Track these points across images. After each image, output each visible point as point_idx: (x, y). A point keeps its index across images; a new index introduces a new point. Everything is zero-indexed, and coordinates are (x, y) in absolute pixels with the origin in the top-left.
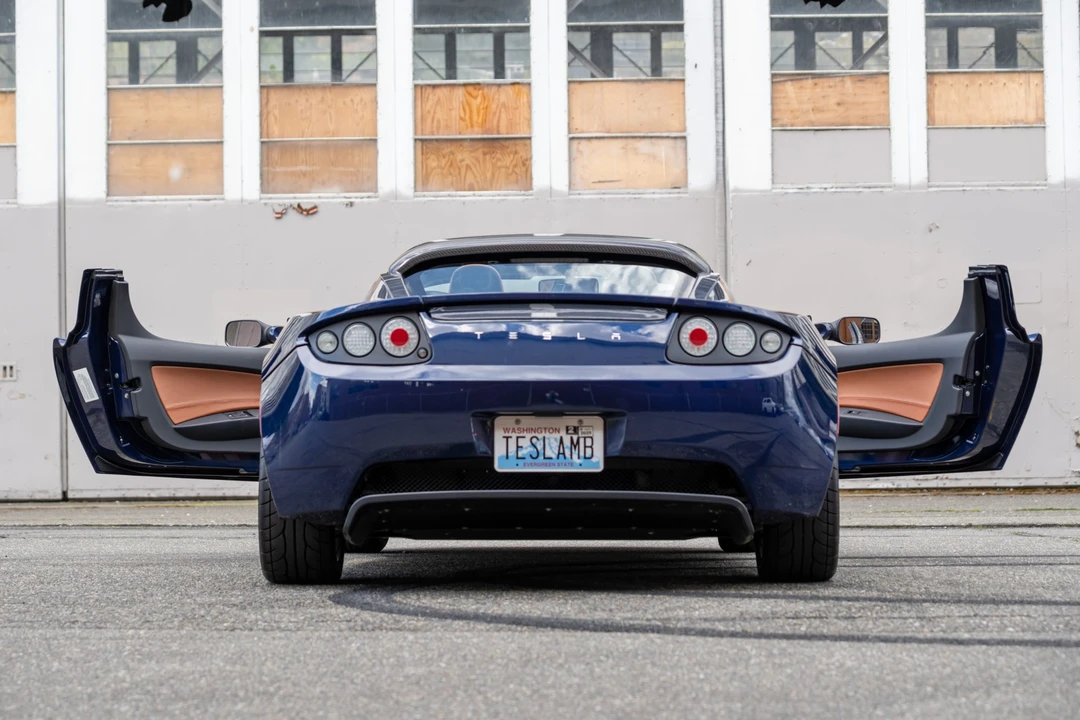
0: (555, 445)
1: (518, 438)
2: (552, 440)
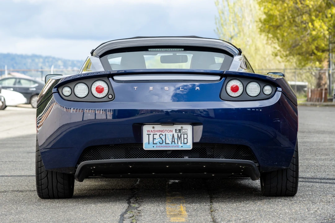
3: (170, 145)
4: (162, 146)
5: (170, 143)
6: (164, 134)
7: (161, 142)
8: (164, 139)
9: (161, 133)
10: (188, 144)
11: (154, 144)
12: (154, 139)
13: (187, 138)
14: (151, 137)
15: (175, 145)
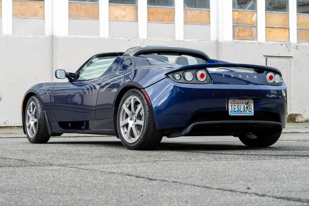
0: (243, 107)
1: (234, 105)
2: (242, 106)
3: (243, 112)
4: (239, 113)
5: (243, 111)
6: (239, 105)
7: (238, 111)
8: (239, 108)
9: (238, 105)
10: (252, 112)
11: (234, 111)
12: (234, 108)
13: (251, 108)
14: (233, 107)
15: (245, 112)
